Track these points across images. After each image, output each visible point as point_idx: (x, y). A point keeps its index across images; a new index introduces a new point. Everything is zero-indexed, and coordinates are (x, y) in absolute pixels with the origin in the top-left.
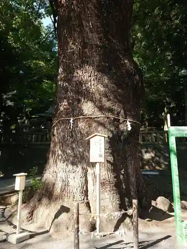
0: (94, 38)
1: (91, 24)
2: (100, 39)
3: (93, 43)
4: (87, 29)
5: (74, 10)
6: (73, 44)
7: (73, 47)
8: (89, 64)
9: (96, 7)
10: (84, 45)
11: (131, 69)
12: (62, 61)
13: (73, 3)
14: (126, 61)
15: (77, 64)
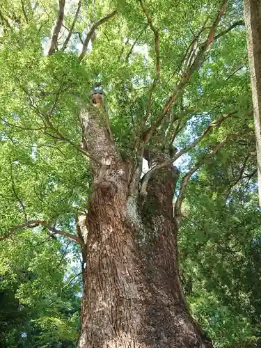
0: (132, 290)
1: (127, 272)
2: (141, 290)
3: (131, 296)
4: (123, 279)
5: (106, 256)
6: (104, 299)
7: (104, 304)
8: (126, 329)
9: (133, 251)
10: (119, 301)
11: (191, 334)
12: (87, 327)
13: (105, 249)
14: (182, 322)
15: (108, 331)
